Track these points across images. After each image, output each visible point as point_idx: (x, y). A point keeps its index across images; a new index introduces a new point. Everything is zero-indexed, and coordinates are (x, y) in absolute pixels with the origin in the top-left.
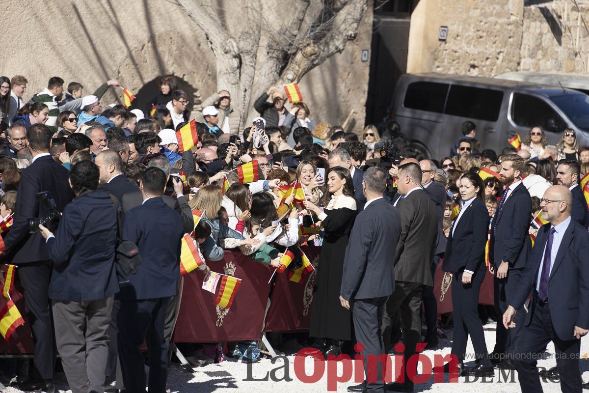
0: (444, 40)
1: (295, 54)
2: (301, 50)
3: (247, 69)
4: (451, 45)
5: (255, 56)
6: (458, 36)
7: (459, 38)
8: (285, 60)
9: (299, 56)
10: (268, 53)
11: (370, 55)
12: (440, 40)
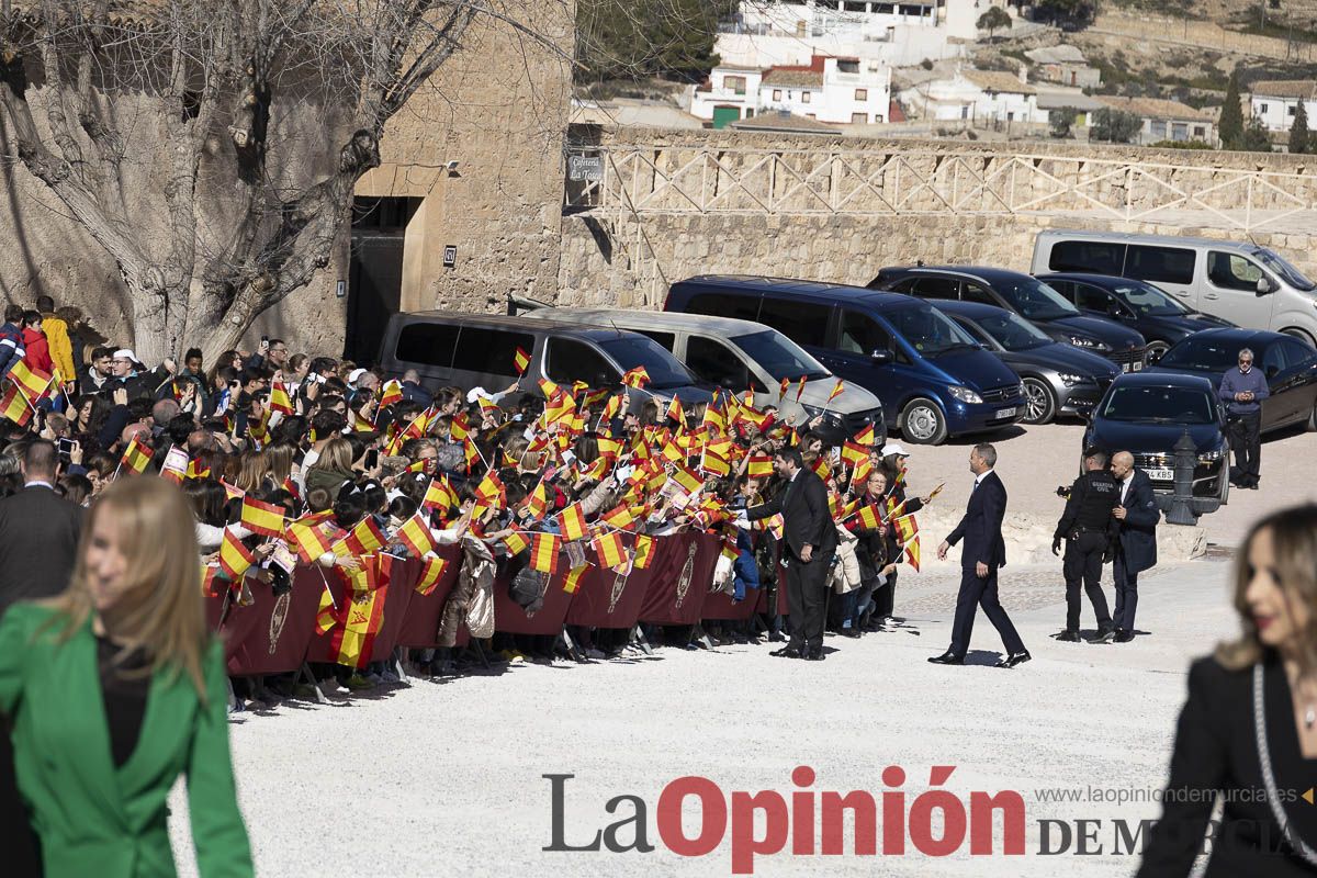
0: (451, 265)
1: (243, 286)
2: (252, 282)
3: (176, 309)
4: (461, 271)
5: (187, 291)
6: (470, 259)
7: (471, 262)
8: (227, 295)
9: (249, 290)
10: (205, 287)
11: (348, 288)
12: (445, 265)
